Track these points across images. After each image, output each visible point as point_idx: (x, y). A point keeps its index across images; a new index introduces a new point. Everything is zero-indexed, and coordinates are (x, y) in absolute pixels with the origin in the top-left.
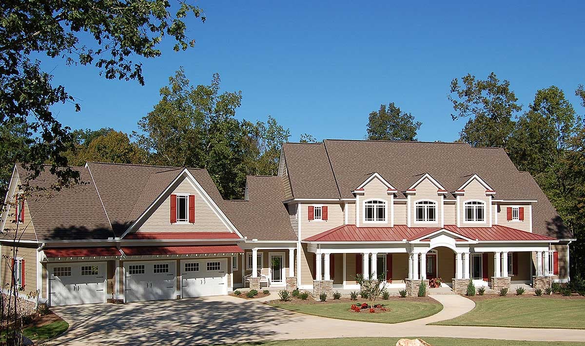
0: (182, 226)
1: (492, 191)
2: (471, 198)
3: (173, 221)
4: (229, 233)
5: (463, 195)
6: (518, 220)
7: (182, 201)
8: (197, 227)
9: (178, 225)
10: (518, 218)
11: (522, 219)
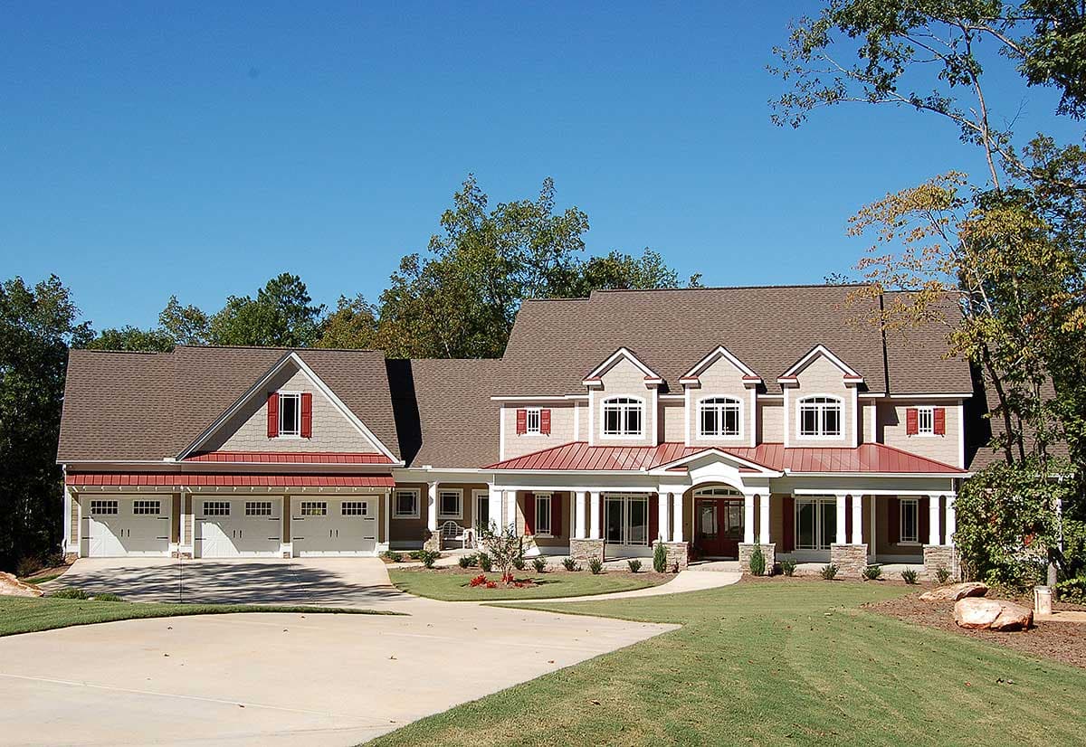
0: (290, 442)
1: (857, 378)
2: (813, 392)
3: (272, 433)
4: (376, 455)
5: (798, 386)
6: (931, 434)
7: (290, 403)
8: (316, 444)
9: (281, 441)
10: (932, 428)
11: (940, 430)
